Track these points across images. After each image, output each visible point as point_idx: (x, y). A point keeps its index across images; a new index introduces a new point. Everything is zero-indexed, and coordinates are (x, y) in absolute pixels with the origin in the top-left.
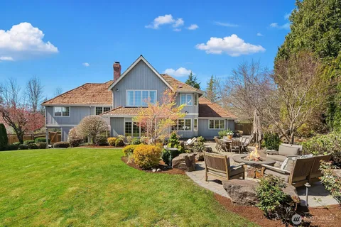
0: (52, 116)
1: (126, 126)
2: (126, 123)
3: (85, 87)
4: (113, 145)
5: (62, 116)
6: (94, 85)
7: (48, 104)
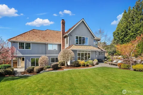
0: (17, 49)
5: (25, 49)
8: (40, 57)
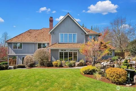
0: (12, 49)
1: (60, 55)
2: (60, 53)
3: (30, 32)
4: (56, 66)
5: (17, 49)
6: (34, 30)
7: (9, 41)
8: (25, 56)
